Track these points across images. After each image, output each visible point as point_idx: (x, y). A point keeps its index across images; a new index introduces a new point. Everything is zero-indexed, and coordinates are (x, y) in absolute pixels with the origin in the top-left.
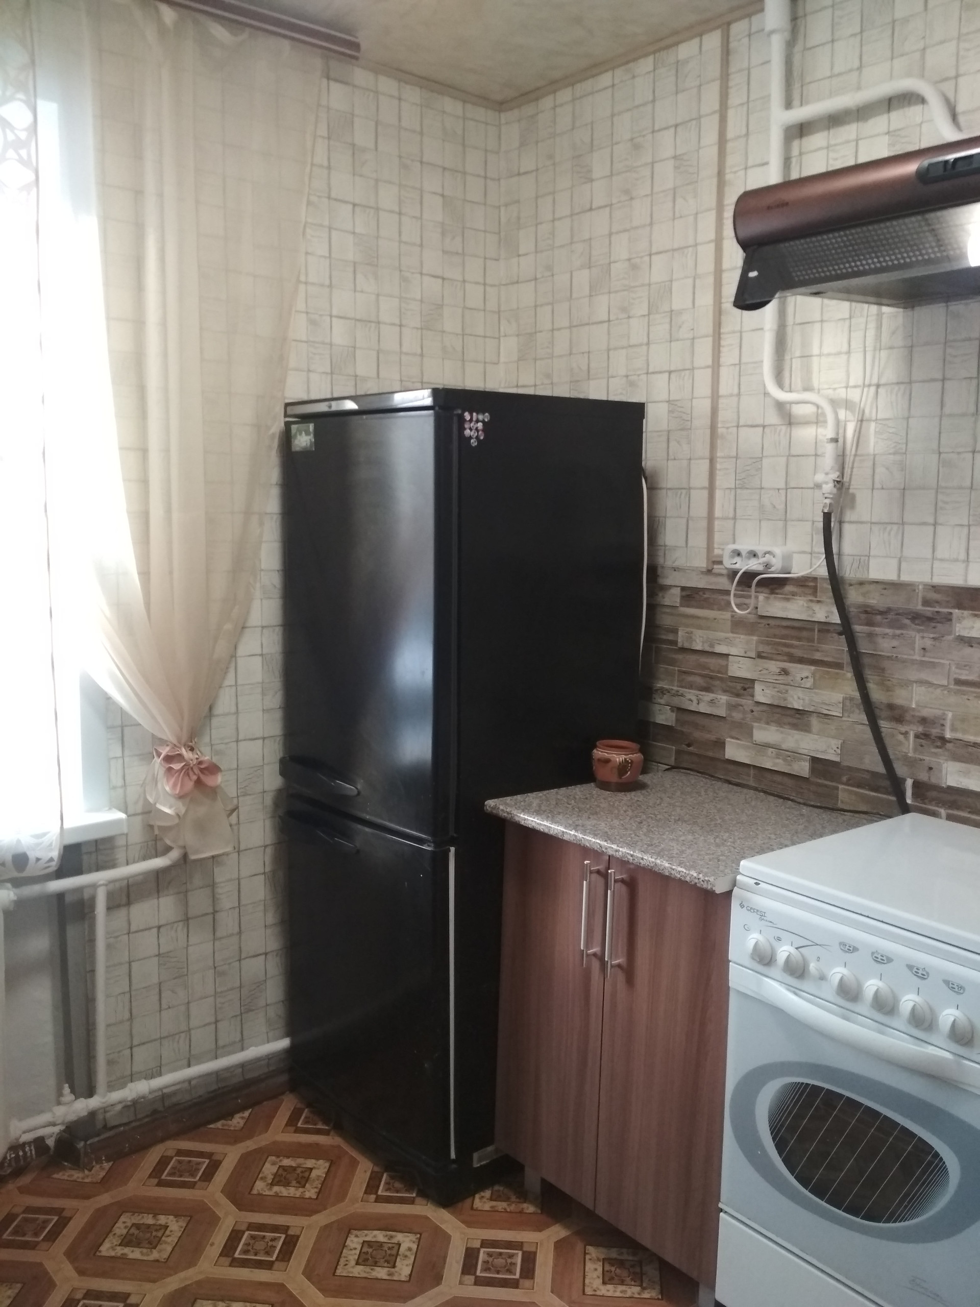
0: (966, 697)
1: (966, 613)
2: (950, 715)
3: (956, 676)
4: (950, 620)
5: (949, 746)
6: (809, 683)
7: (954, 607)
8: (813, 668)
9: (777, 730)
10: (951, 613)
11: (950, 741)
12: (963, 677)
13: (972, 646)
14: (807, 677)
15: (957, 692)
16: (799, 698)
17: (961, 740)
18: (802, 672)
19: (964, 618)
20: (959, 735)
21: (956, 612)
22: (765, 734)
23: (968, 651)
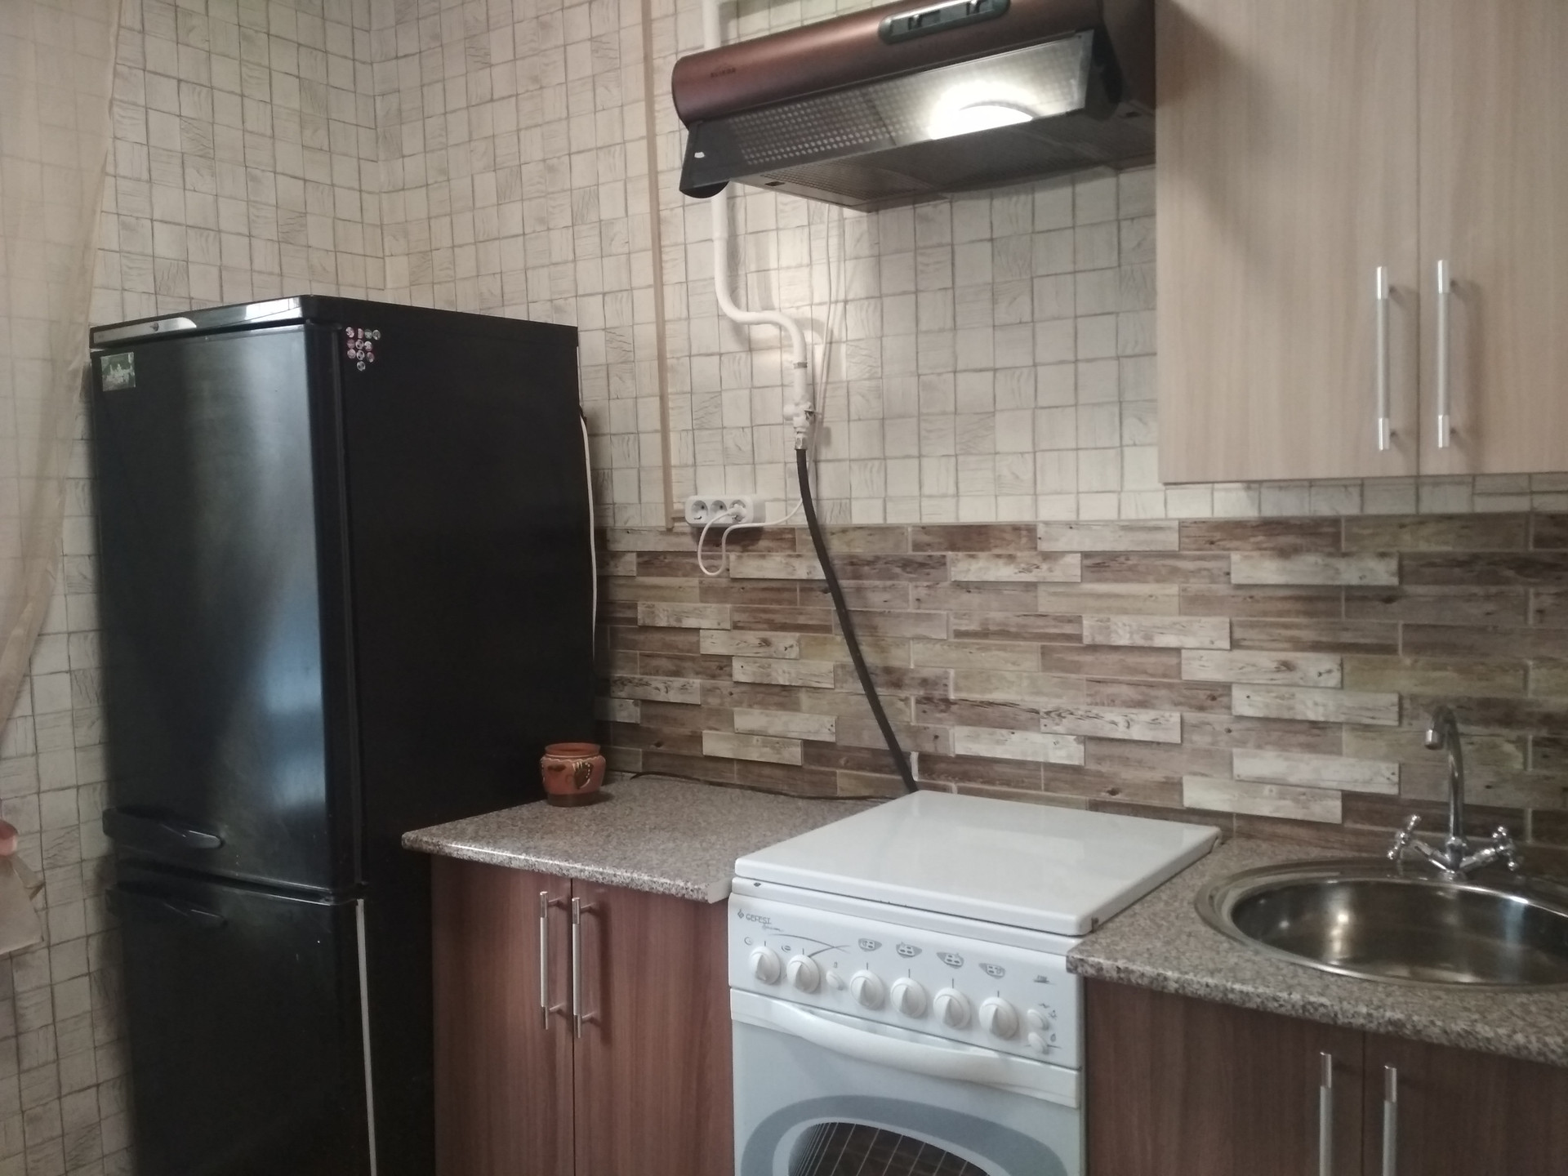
0: (968, 650)
1: (960, 554)
2: (952, 673)
3: (955, 627)
4: (944, 564)
5: (954, 708)
6: (794, 653)
7: (947, 549)
8: (797, 634)
9: (762, 713)
10: (944, 557)
11: (954, 703)
12: (963, 628)
13: (969, 592)
14: (791, 646)
15: (958, 646)
16: (784, 672)
17: (967, 700)
18: (785, 641)
19: (958, 560)
20: (964, 695)
21: (949, 554)
22: (749, 719)
23: (965, 597)
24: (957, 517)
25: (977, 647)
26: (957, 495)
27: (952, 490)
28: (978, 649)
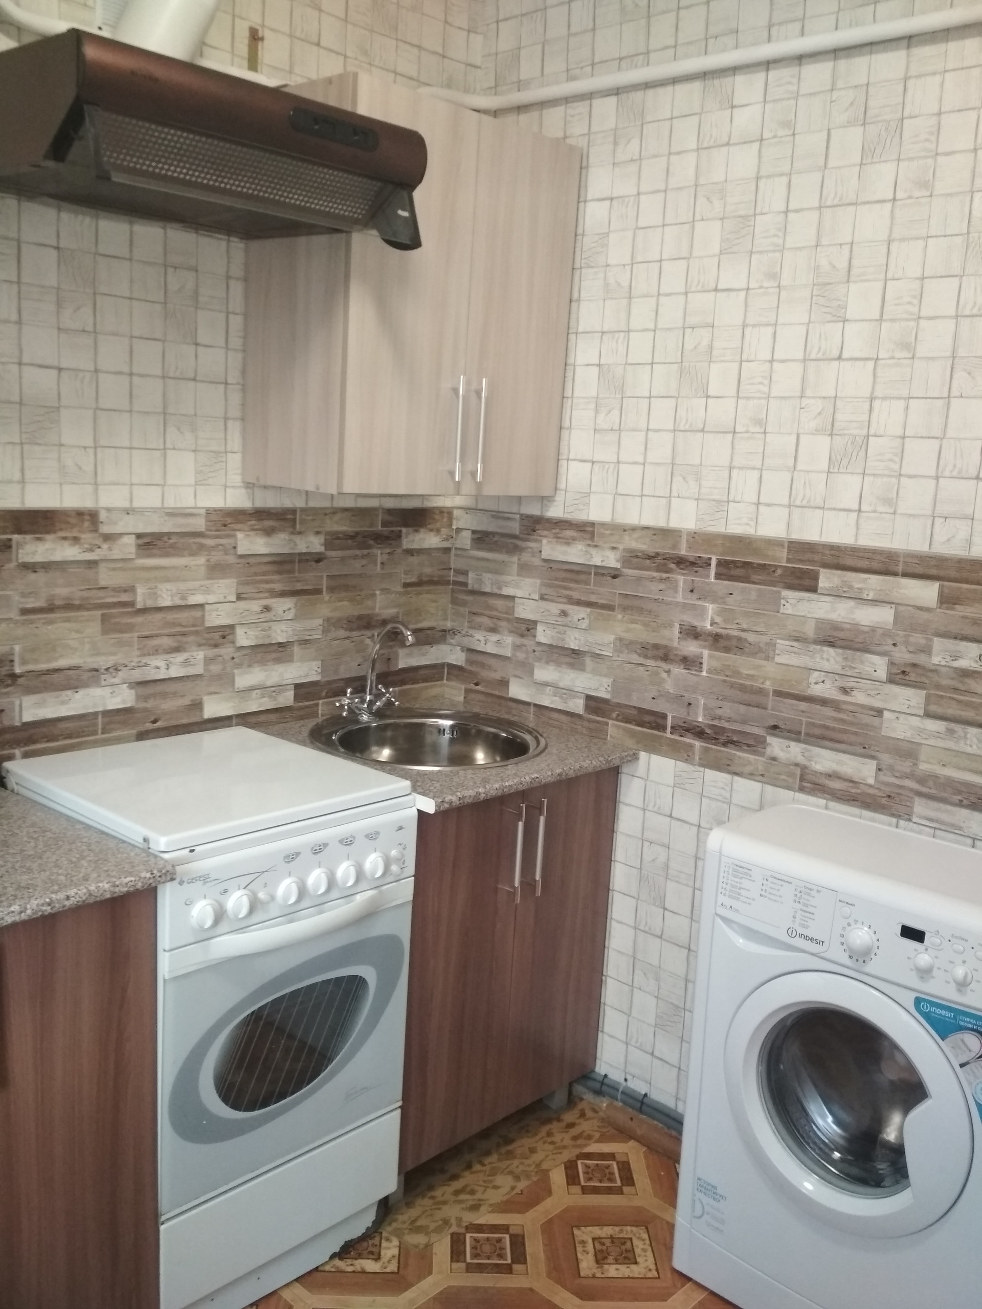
24: (23, 502)
25: (43, 621)
26: (23, 482)
27: (17, 476)
28: (44, 623)
